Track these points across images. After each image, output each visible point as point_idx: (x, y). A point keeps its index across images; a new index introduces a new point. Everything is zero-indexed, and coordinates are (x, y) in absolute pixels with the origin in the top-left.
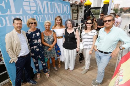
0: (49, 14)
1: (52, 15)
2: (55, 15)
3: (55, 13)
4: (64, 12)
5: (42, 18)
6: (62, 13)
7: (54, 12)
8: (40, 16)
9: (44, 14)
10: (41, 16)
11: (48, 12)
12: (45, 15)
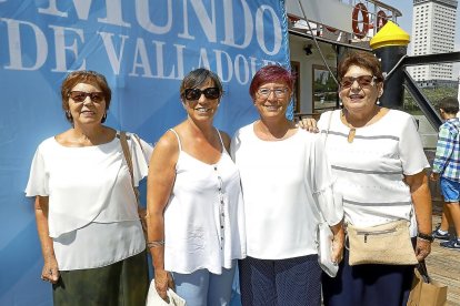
0: (136, 31)
1: (159, 45)
2: (180, 48)
3: (186, 35)
4: (246, 44)
5: (74, 48)
6: (229, 40)
7: (178, 27)
8: (59, 31)
9: (92, 26)
10: (69, 38)
11: (124, 19)
12: (107, 38)
